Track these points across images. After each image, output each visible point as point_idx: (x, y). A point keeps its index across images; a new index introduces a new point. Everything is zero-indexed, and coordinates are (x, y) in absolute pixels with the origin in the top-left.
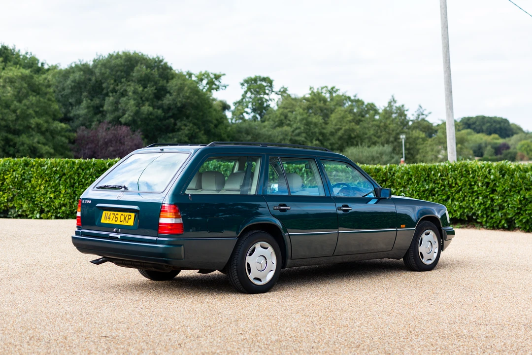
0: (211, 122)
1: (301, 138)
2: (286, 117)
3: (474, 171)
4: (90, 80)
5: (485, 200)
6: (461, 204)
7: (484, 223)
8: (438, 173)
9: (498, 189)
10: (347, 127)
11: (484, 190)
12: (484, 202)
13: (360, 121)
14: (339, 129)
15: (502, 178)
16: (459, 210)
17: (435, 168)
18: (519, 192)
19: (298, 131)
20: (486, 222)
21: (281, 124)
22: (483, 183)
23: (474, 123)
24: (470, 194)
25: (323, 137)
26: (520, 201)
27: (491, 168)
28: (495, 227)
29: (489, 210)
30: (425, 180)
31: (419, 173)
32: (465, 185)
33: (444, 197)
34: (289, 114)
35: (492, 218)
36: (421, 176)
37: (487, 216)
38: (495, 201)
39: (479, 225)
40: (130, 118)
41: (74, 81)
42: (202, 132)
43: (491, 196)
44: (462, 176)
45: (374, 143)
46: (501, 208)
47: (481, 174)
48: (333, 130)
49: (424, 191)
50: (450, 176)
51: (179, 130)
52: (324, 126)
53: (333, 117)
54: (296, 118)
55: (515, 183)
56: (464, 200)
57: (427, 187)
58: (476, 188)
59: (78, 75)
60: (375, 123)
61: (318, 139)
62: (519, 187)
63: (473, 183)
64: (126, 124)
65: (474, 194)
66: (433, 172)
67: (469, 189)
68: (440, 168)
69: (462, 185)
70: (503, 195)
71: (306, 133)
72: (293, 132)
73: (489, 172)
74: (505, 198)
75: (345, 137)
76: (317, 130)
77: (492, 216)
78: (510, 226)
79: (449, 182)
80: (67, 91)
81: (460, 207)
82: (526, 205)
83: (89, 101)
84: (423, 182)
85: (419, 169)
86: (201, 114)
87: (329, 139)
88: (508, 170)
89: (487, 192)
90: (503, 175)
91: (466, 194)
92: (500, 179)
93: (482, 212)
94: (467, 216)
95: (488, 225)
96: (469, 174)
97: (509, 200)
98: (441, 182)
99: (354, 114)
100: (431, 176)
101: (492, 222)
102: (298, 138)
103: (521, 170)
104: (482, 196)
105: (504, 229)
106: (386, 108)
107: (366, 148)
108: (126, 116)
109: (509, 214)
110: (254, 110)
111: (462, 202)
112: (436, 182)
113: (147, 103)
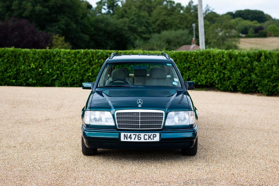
0: (79, 16)
1: (134, 26)
2: (126, 12)
3: (214, 56)
5: (220, 73)
6: (206, 76)
7: (219, 88)
8: (192, 56)
9: (228, 67)
10: (163, 18)
11: (220, 67)
12: (219, 75)
13: (171, 14)
14: (158, 20)
15: (230, 60)
16: (205, 80)
17: (190, 54)
18: (240, 69)
19: (132, 21)
20: (221, 87)
21: (123, 17)
22: (219, 63)
23: (243, 14)
24: (211, 70)
25: (148, 25)
26: (240, 75)
27: (224, 54)
28: (226, 90)
29: (222, 80)
30: (185, 61)
31: (181, 56)
32: (208, 65)
33: (196, 72)
34: (128, 11)
35: (224, 85)
36: (182, 59)
37: (221, 84)
38: (226, 74)
39: (216, 89)
40: (28, 14)
42: (73, 22)
43: (224, 71)
44: (207, 59)
45: (179, 28)
46: (229, 78)
47: (218, 58)
48: (154, 20)
49: (184, 68)
50: (199, 58)
51: (59, 21)
52: (149, 17)
53: (155, 12)
54: (131, 13)
55: (237, 64)
56: (207, 73)
57: (186, 65)
58: (215, 66)
60: (180, 16)
61: (145, 26)
62: (240, 66)
63: (213, 63)
64: (26, 18)
65: (214, 70)
66: (189, 56)
67: (211, 67)
68: (194, 54)
69: (207, 64)
70: (231, 71)
71: (138, 22)
72: (130, 21)
73: (223, 57)
74: (231, 73)
75: (162, 24)
76: (144, 20)
77: (224, 83)
78: (234, 90)
79: (199, 62)
81: (206, 78)
82: (243, 77)
83: (3, 3)
85: (181, 54)
86: (72, 11)
87: (151, 26)
88: (234, 55)
89: (221, 69)
90: (231, 59)
91: (209, 70)
92: (229, 61)
93: (218, 81)
94: (210, 83)
95: (222, 89)
96: (211, 58)
97: (234, 74)
98: (194, 62)
99: (168, 10)
100: (189, 59)
101: (224, 87)
102: (132, 25)
103: (241, 56)
104: (218, 71)
105: (231, 91)
106: (187, 6)
107: (173, 31)
108: (26, 13)
109: (234, 83)
110: (109, 7)
111: (206, 75)
112: (192, 62)
113: (39, 5)
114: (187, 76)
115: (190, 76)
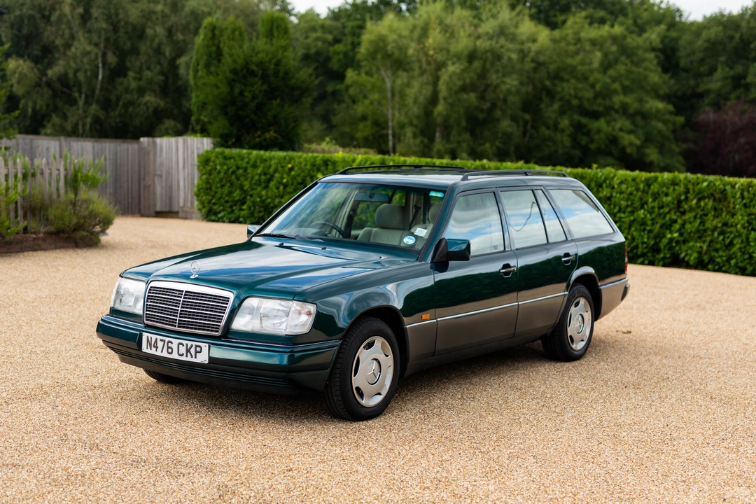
4: (732, 38)
41: (708, 41)
59: (713, 32)
80: (699, 55)
83: (727, 69)
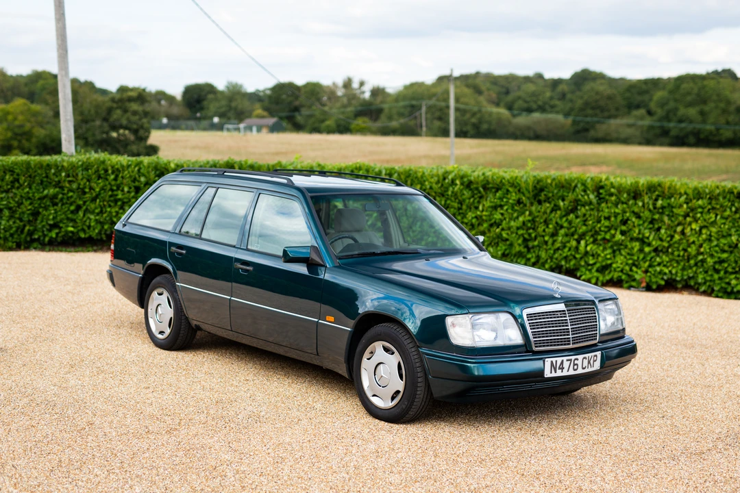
3: (116, 170)
6: (98, 218)
8: (61, 171)
11: (133, 197)
16: (96, 226)
22: (130, 188)
24: (111, 204)
27: (142, 166)
30: (42, 182)
31: (31, 171)
32: (105, 190)
33: (72, 208)
36: (35, 176)
44: (99, 177)
47: (128, 176)
49: (40, 199)
50: (80, 176)
56: (101, 211)
58: (120, 195)
63: (115, 188)
66: (53, 171)
67: (110, 196)
73: (139, 173)
79: (79, 184)
84: (38, 184)
98: (67, 185)
100: (51, 176)
114: (51, 217)
115: (59, 218)
